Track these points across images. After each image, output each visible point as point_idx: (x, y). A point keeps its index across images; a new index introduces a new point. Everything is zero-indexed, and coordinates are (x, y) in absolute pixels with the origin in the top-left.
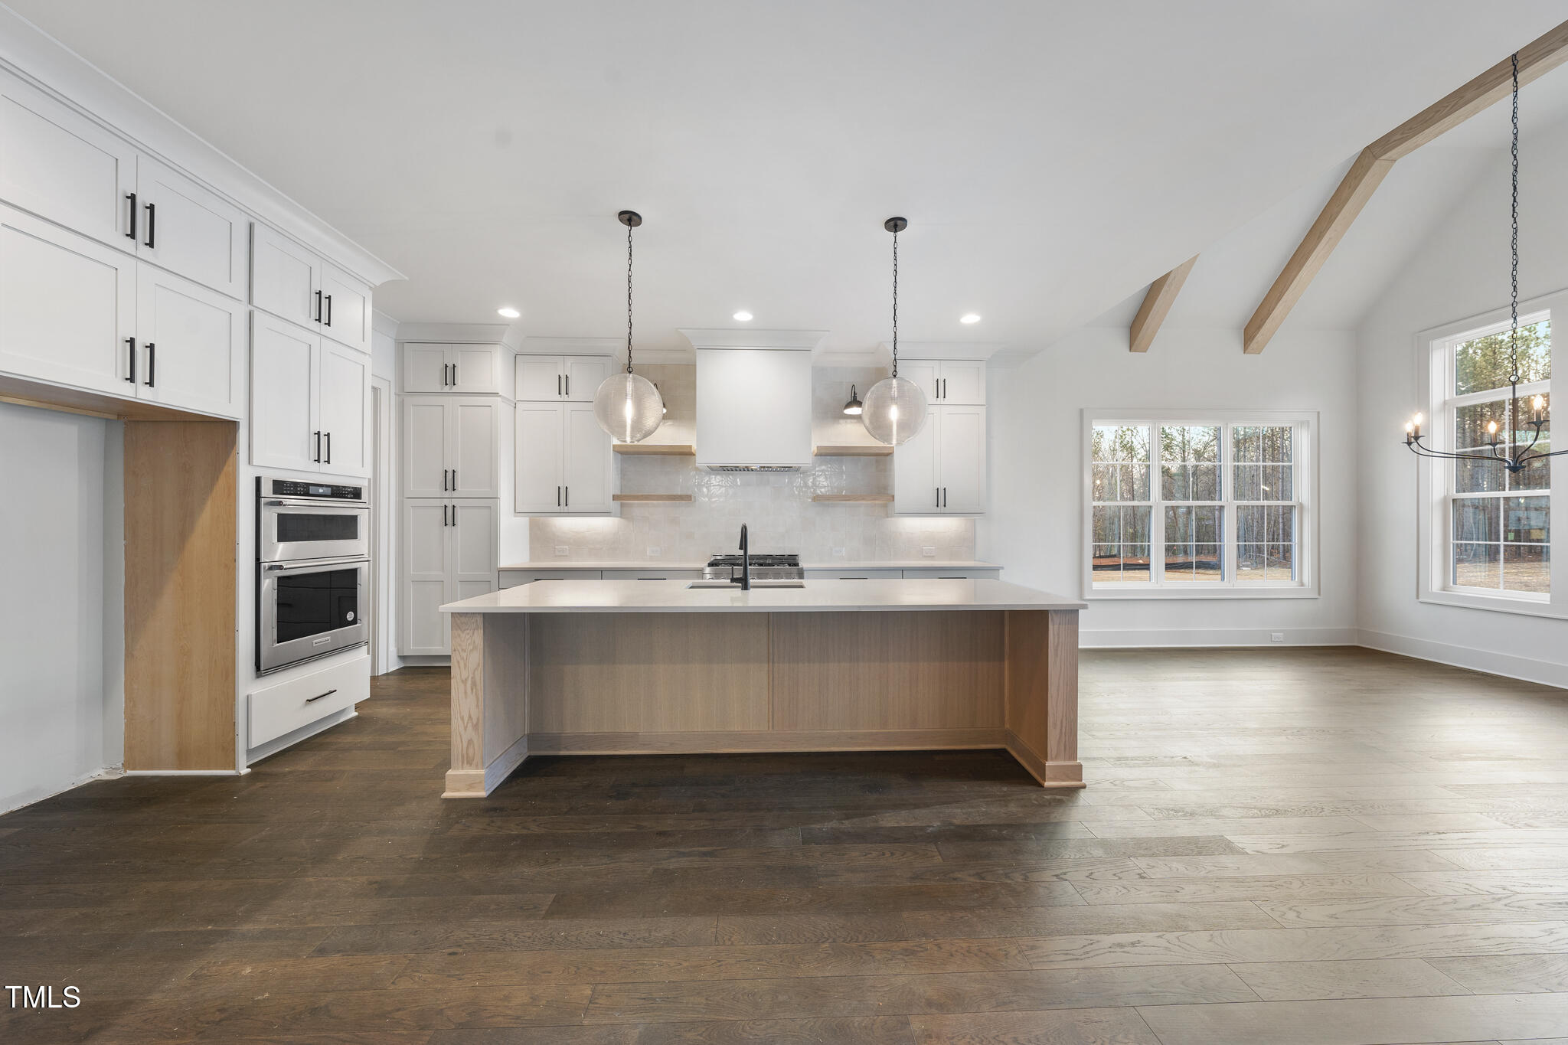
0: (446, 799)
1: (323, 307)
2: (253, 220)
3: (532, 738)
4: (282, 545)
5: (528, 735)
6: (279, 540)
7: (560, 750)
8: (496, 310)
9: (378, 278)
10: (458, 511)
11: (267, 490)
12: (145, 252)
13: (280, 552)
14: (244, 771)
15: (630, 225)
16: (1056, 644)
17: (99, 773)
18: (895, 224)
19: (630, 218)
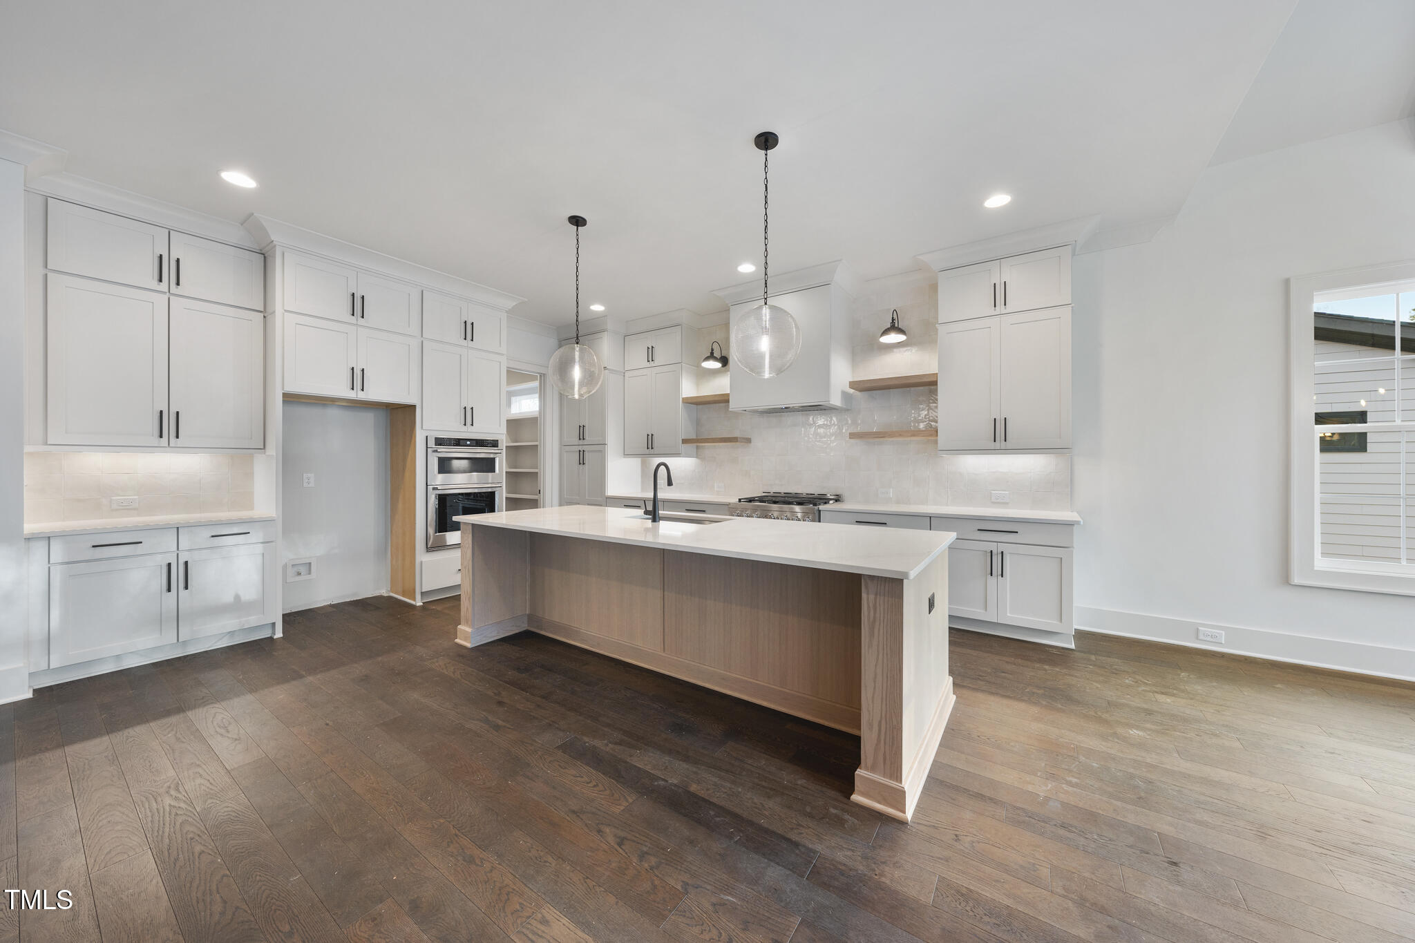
0: (456, 643)
1: (468, 331)
2: (423, 288)
3: (531, 618)
4: (441, 476)
5: (529, 615)
6: (439, 473)
7: (541, 629)
8: (589, 307)
9: (510, 304)
10: (586, 453)
11: (432, 443)
12: (361, 321)
13: (439, 480)
14: (419, 603)
15: (578, 226)
16: (872, 619)
17: (384, 592)
18: (766, 141)
19: (577, 221)
